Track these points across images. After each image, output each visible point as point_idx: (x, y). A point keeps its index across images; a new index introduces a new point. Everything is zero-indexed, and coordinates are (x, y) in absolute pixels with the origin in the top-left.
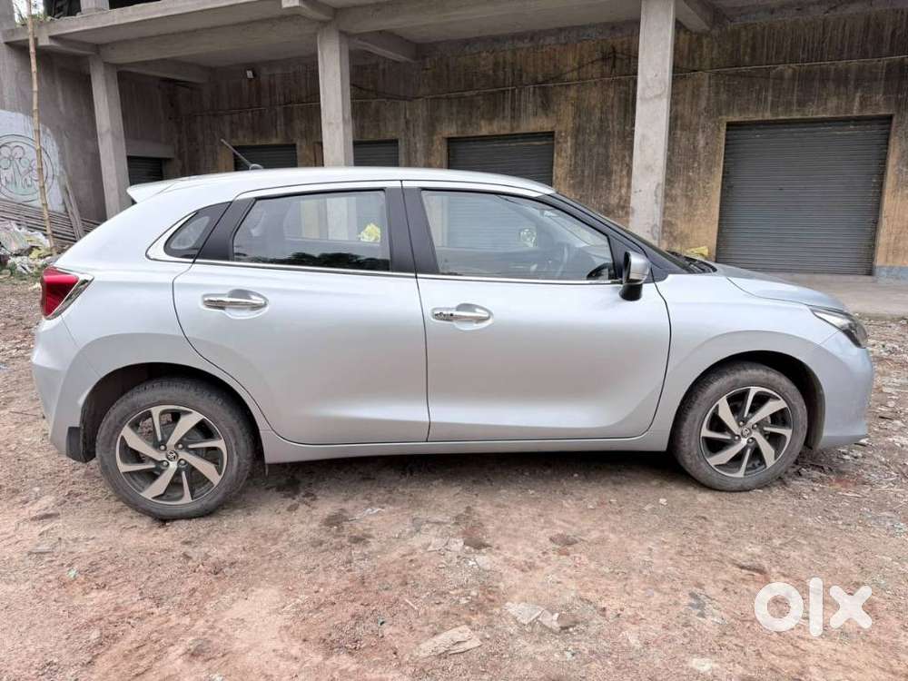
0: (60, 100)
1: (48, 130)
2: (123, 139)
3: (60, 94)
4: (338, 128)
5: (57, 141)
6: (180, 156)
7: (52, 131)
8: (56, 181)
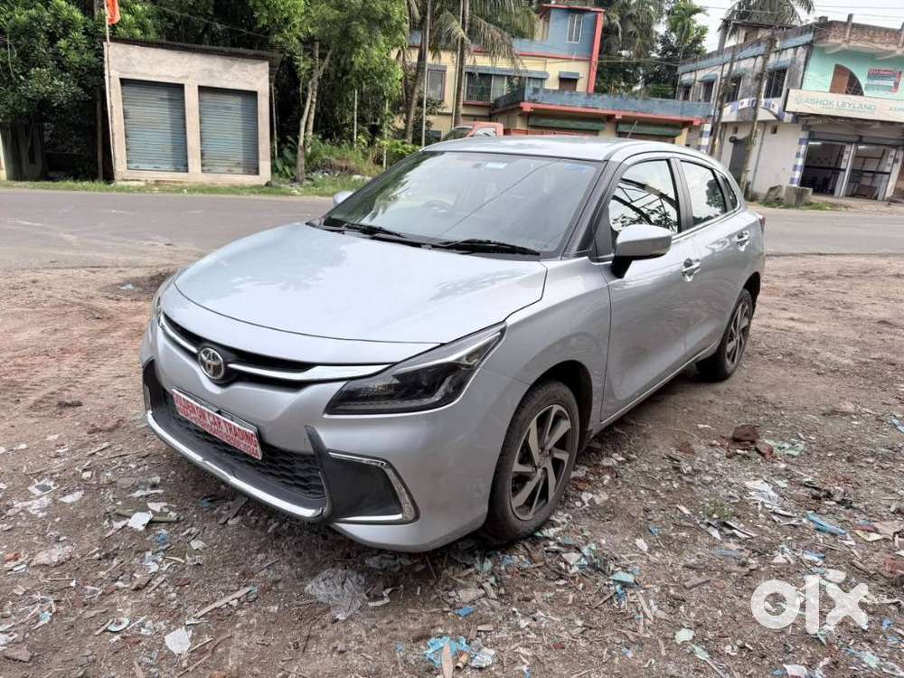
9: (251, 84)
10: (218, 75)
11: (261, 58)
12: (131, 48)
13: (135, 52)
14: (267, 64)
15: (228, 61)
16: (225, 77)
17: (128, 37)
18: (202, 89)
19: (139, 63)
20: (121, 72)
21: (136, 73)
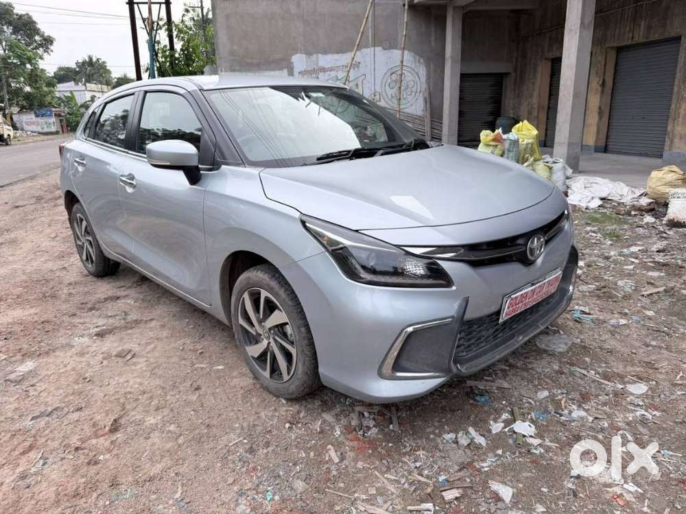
0: (433, 38)
1: (422, 60)
2: (460, 62)
3: (433, 34)
4: (576, 33)
5: (426, 67)
6: (515, 70)
7: (425, 61)
8: (421, 94)
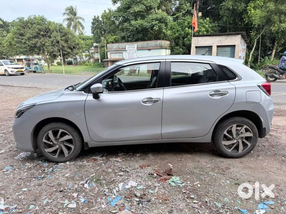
9: (233, 43)
10: (223, 41)
11: (238, 34)
12: (199, 38)
13: (200, 38)
14: (240, 36)
15: (226, 37)
16: (225, 42)
17: (202, 34)
18: (218, 46)
19: (201, 41)
20: (195, 45)
21: (199, 44)
